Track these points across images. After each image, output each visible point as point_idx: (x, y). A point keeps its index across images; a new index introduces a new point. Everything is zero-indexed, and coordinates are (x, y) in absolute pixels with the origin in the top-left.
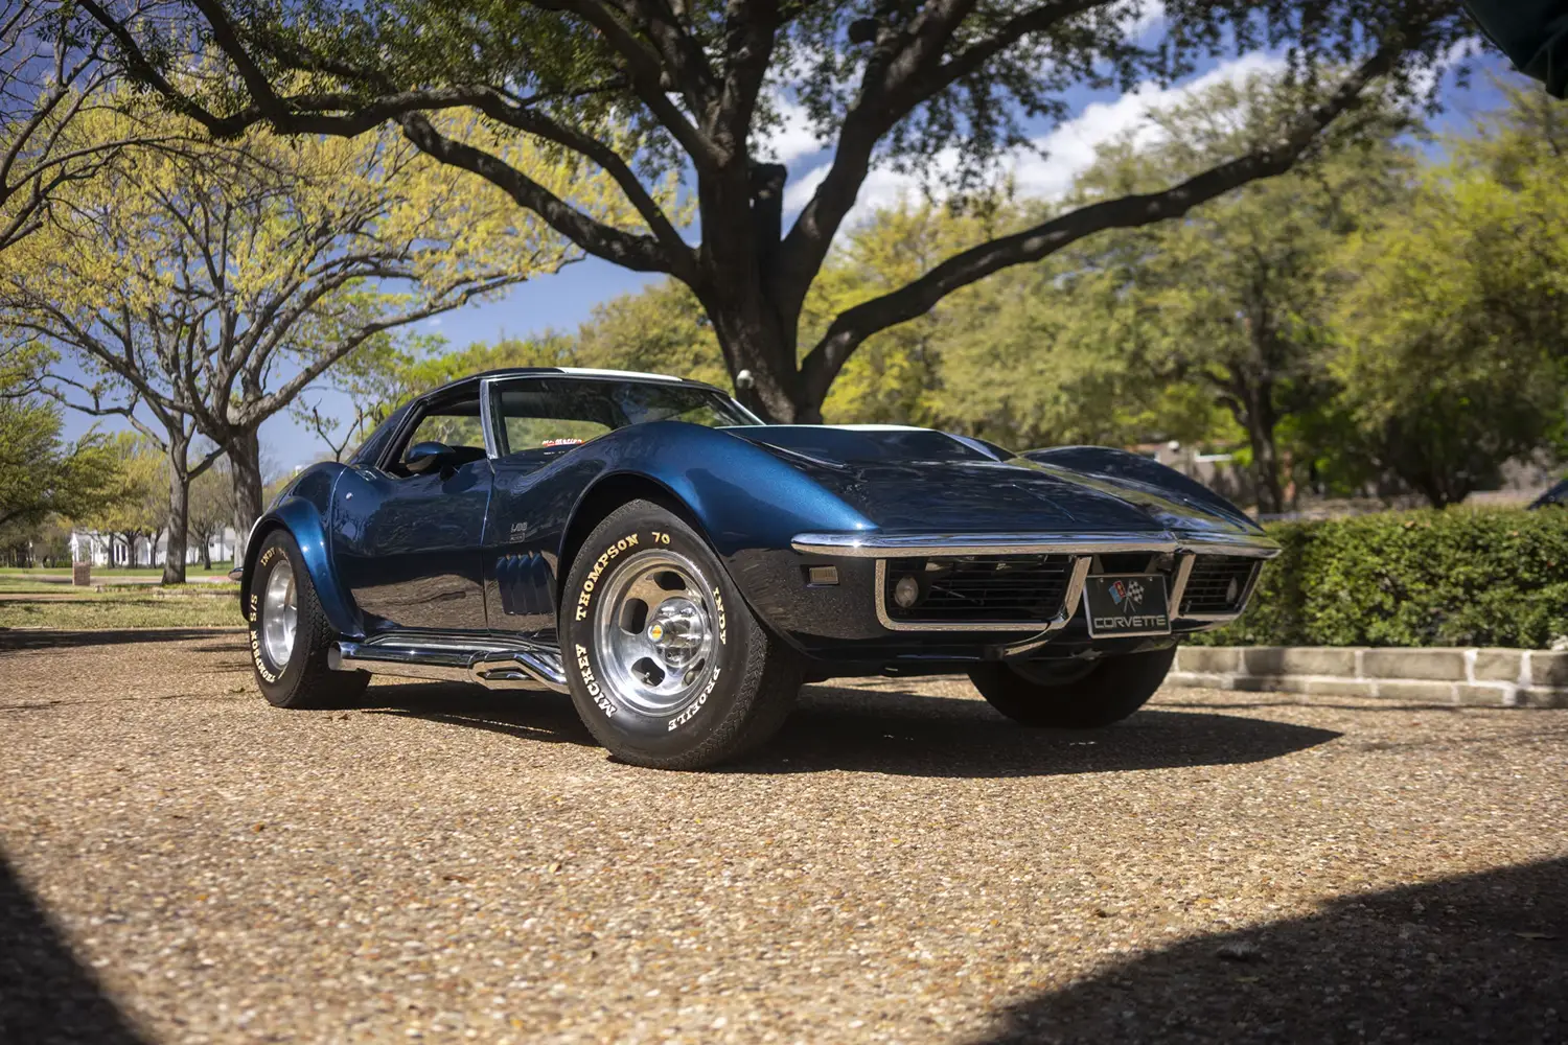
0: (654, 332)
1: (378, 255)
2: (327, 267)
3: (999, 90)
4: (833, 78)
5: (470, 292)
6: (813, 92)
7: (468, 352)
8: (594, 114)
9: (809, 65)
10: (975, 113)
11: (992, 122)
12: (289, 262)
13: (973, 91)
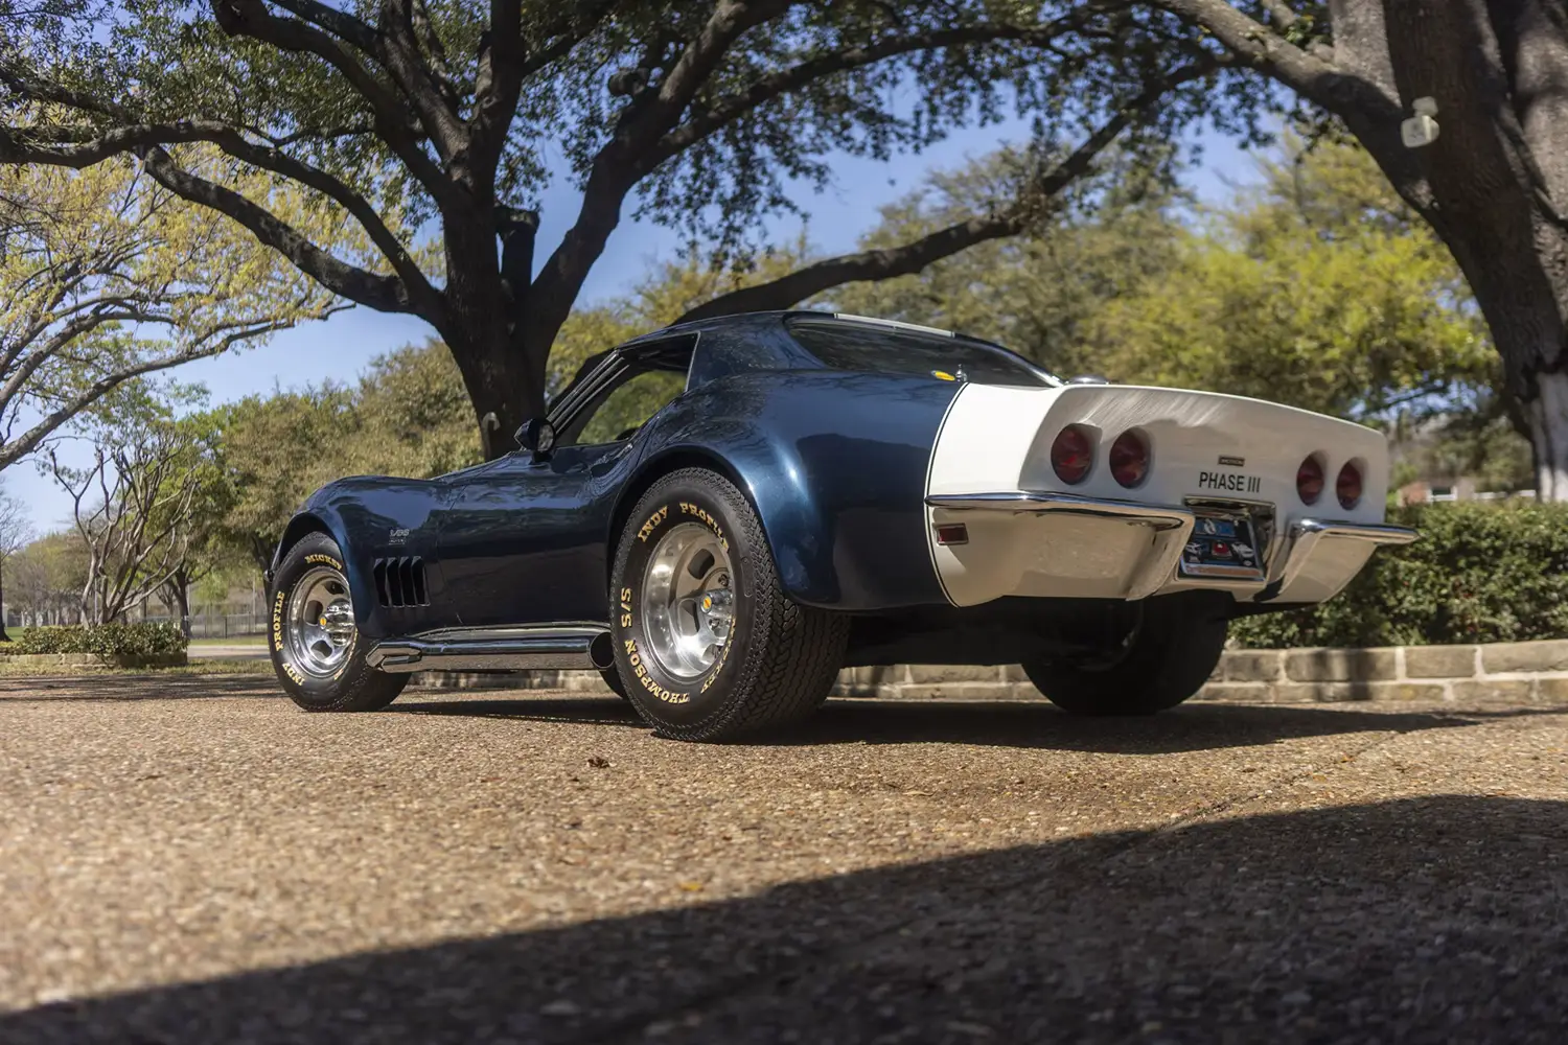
0: (438, 387)
1: (132, 297)
2: (77, 309)
3: (762, 151)
4: (599, 132)
5: (231, 338)
6: (579, 144)
7: (240, 405)
8: (354, 159)
9: (575, 117)
10: (738, 171)
11: (754, 180)
12: (32, 300)
13: (738, 149)
